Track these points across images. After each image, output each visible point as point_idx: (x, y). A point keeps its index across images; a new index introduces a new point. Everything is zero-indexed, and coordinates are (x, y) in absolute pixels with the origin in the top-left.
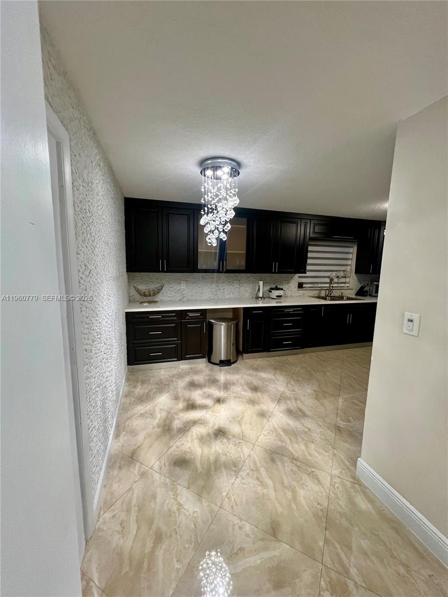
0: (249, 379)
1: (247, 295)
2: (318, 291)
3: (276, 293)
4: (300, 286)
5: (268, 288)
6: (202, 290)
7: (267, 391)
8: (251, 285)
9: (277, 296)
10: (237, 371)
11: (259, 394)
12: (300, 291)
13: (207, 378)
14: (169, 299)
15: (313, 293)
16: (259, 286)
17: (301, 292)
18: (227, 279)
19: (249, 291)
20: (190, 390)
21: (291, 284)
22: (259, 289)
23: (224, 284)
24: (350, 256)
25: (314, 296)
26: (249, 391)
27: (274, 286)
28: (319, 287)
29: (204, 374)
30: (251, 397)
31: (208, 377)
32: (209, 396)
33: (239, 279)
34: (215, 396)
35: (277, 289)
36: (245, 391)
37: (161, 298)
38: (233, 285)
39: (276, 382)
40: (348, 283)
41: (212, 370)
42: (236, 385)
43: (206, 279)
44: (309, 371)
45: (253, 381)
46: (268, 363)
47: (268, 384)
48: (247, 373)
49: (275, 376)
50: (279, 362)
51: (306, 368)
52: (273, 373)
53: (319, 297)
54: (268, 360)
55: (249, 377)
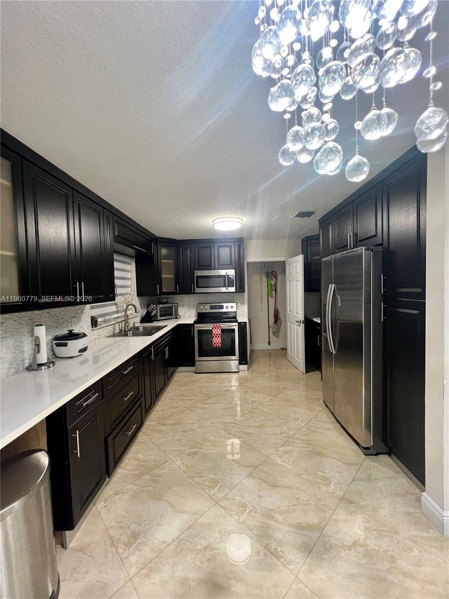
2: (112, 326)
3: (73, 346)
4: (94, 322)
9: (79, 351)
12: (95, 332)
15: (108, 331)
16: (37, 339)
21: (82, 323)
22: (37, 346)
24: (129, 275)
25: (109, 334)
28: (114, 320)
35: (72, 336)
44: (195, 454)
45: (177, 574)
46: (126, 496)
47: (203, 543)
48: (134, 570)
49: (184, 512)
50: (139, 476)
51: (182, 452)
52: (170, 509)
53: (114, 335)
54: (116, 493)
55: (156, 578)
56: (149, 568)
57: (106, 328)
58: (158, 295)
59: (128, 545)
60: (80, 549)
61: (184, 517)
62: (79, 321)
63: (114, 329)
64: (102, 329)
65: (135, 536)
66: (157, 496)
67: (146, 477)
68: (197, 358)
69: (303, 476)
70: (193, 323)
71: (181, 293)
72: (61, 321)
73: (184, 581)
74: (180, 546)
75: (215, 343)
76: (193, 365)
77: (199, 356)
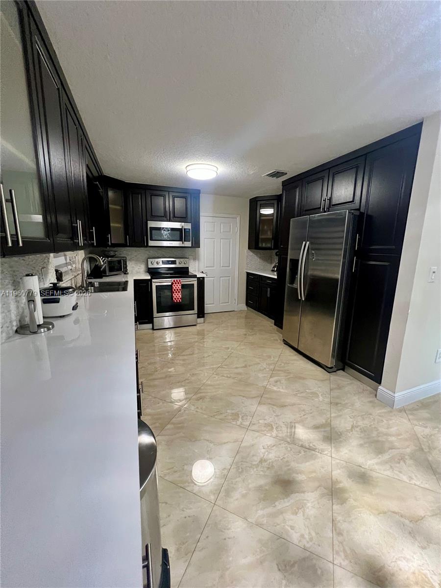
9: (74, 308)
21: (50, 275)
22: (32, 302)
44: (202, 398)
45: (251, 486)
47: (256, 459)
48: (212, 497)
52: (211, 445)
56: (224, 491)
61: (228, 447)
62: (47, 272)
66: (192, 439)
70: (148, 278)
71: (131, 246)
74: (239, 467)
75: (175, 299)
76: (151, 322)
77: (157, 313)
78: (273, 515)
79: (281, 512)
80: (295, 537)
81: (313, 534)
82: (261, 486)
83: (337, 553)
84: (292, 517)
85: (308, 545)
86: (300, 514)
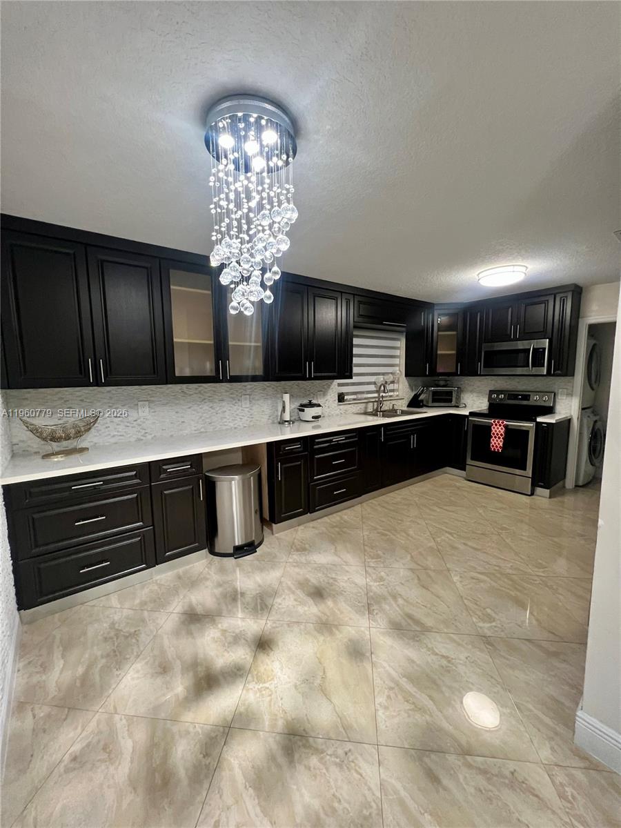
0: (298, 574)
1: (265, 419)
2: (364, 405)
3: (310, 413)
4: (341, 398)
5: (297, 404)
6: (182, 417)
7: (341, 593)
8: (269, 402)
9: (313, 417)
10: (272, 562)
11: (330, 603)
12: (341, 407)
13: (218, 591)
14: (113, 440)
15: (358, 408)
16: (284, 402)
17: (343, 407)
18: (228, 394)
19: (268, 412)
20: (190, 633)
21: (328, 397)
22: (284, 407)
23: (224, 404)
24: (397, 353)
25: (359, 412)
26: (310, 601)
27: (306, 402)
28: (365, 399)
29: (208, 583)
30: (319, 614)
31: (220, 589)
32: (237, 639)
33: (248, 392)
34: (249, 635)
35: (311, 405)
36: (302, 603)
37: (95, 440)
38: (240, 404)
39: (347, 568)
40: (397, 390)
41: (222, 570)
42: (281, 596)
43: (190, 395)
44: (383, 534)
45: (307, 576)
46: (317, 532)
47: (334, 576)
48: (291, 560)
49: (339, 557)
50: (333, 527)
51: (376, 529)
52: (333, 551)
53: (366, 413)
54: (313, 527)
55: (297, 570)
56: (298, 564)
57: (356, 405)
58: (427, 376)
59: (297, 550)
60: (278, 539)
61: (336, 559)
62: (324, 394)
63: (366, 408)
64: (350, 406)
65: (304, 549)
66: (333, 541)
67: (337, 529)
68: (469, 461)
69: (466, 601)
70: (468, 414)
71: (463, 374)
72: (308, 393)
73: (307, 580)
74: (320, 568)
75: (493, 446)
76: (464, 469)
77: (472, 459)
78: (289, 589)
79: (293, 593)
80: (278, 600)
81: (283, 610)
82: (309, 581)
83: (274, 623)
84: (292, 599)
85: (275, 607)
86: (295, 603)
